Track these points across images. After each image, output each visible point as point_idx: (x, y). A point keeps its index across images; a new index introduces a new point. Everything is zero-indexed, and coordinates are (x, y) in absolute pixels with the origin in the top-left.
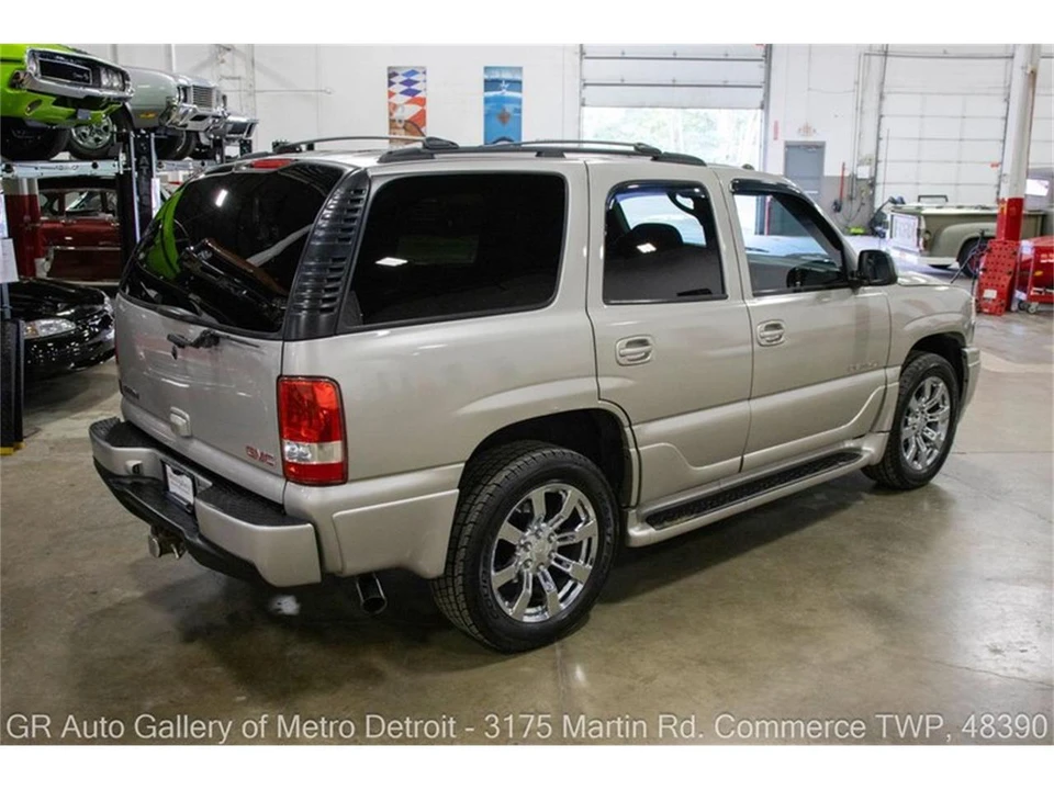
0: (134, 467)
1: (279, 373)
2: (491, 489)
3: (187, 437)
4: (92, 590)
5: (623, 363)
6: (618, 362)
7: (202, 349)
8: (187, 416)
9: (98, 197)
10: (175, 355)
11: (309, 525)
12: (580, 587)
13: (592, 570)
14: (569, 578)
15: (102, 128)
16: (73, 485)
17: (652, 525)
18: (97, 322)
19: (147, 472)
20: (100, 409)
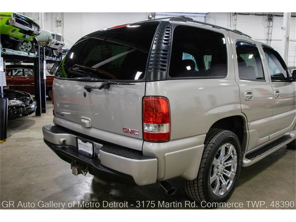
0: (63, 141)
1: (144, 95)
2: (211, 145)
3: (89, 128)
4: (42, 189)
5: (247, 100)
6: (245, 99)
7: (103, 89)
8: (90, 119)
9: (22, 73)
10: (85, 95)
11: (156, 159)
12: (231, 182)
13: (235, 175)
14: (228, 178)
15: (28, 46)
16: (26, 152)
17: (249, 159)
18: (29, 102)
19: (68, 143)
20: (29, 129)
